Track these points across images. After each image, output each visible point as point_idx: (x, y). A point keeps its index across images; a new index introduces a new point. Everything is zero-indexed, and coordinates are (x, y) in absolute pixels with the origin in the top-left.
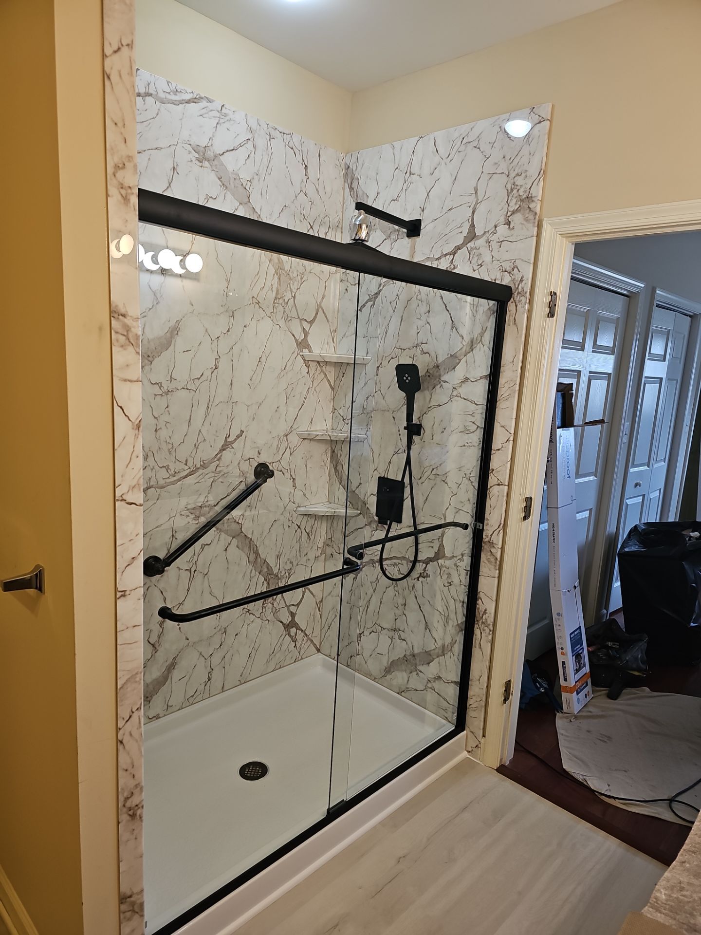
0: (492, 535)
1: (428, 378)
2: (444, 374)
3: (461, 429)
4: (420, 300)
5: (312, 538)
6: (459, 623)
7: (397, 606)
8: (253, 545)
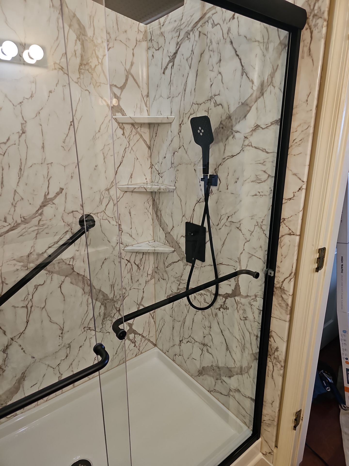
0: (283, 282)
1: (222, 130)
2: (236, 124)
3: (253, 178)
4: (211, 51)
5: (142, 268)
6: (254, 352)
7: (205, 327)
8: (86, 280)
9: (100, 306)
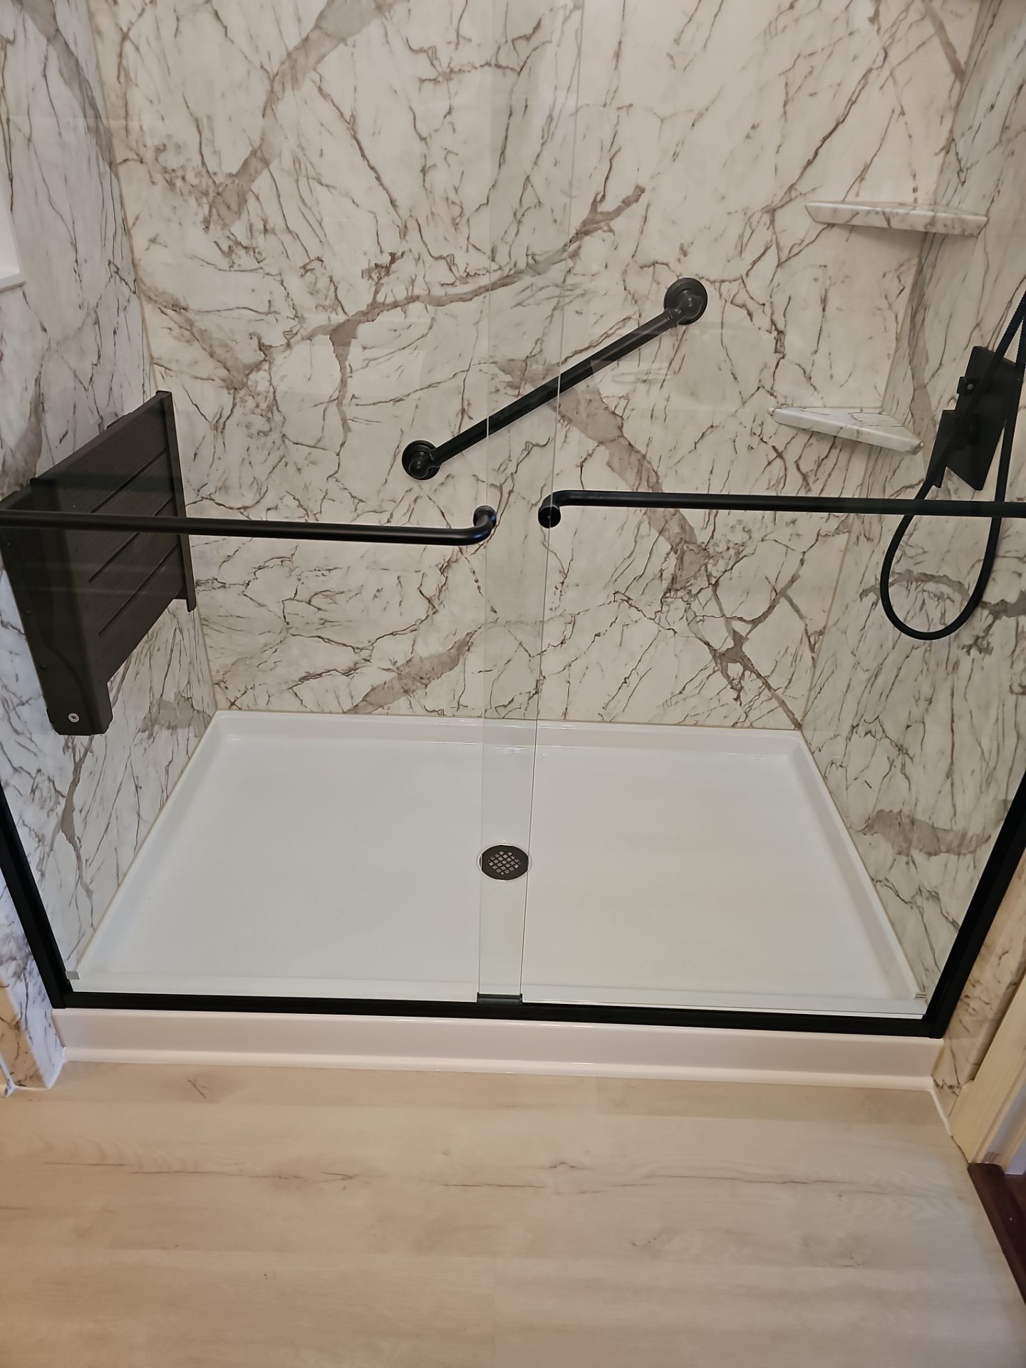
7: (917, 698)
8: (648, 470)
9: (668, 554)
